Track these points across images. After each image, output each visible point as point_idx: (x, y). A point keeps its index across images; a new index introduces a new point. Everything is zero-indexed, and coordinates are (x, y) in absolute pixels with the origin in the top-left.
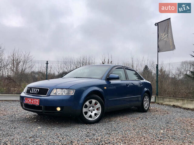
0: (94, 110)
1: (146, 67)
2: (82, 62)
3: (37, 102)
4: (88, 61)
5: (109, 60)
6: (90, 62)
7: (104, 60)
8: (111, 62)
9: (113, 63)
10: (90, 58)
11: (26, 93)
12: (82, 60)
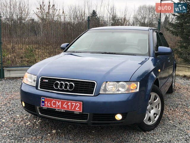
0: (152, 108)
3: (76, 106)
11: (39, 88)
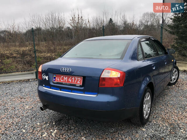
2: (51, 18)
4: (57, 18)
5: (79, 15)
6: (60, 18)
7: (74, 16)
8: (82, 17)
9: (83, 18)
12: (50, 16)
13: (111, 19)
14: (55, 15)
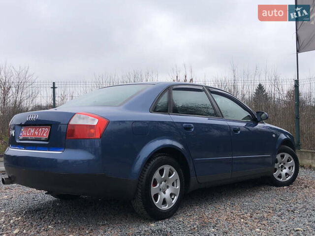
1: (261, 88)
5: (186, 77)
7: (177, 77)
10: (148, 73)
13: (260, 85)
14: (141, 76)
